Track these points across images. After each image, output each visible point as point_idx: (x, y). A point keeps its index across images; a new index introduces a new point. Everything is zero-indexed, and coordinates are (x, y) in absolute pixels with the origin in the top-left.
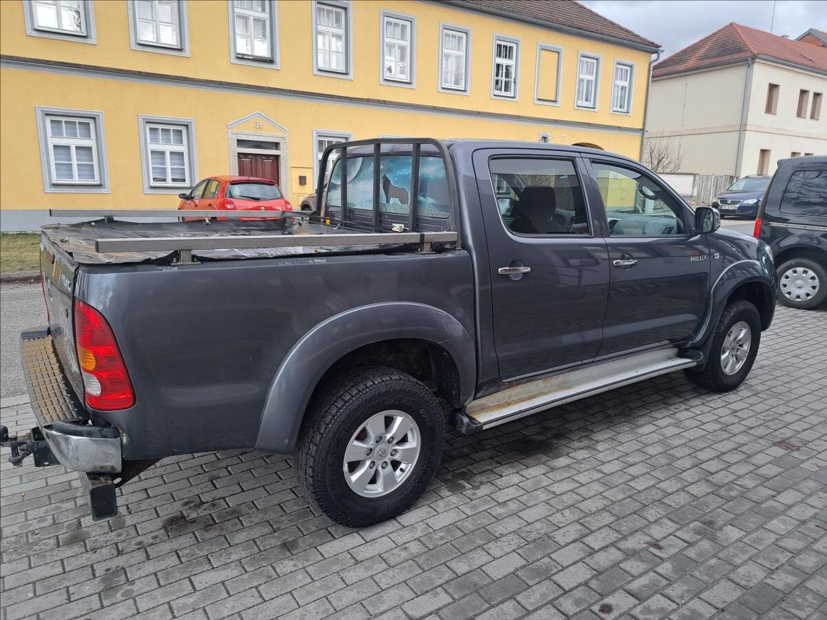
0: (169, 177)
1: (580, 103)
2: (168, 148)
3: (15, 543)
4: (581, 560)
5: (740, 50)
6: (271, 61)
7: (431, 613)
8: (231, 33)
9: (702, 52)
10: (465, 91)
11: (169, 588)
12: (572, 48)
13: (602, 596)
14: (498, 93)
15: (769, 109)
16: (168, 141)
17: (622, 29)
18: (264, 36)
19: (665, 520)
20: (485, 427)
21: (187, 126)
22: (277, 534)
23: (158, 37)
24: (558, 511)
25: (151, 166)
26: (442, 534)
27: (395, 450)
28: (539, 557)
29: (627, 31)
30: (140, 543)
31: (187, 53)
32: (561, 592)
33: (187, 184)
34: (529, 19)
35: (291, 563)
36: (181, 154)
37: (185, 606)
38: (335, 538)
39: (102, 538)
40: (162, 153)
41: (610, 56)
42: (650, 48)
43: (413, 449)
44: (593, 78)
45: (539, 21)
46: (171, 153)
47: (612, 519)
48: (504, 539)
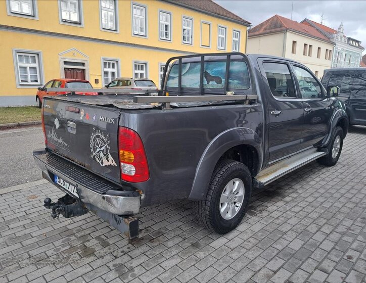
0: (29, 79)
1: (219, 47)
2: (28, 65)
3: (57, 258)
4: (325, 239)
5: (281, 26)
6: (79, 24)
7: (280, 268)
8: (59, 9)
9: (265, 27)
10: (170, 41)
11: (152, 271)
12: (215, 23)
13: (345, 253)
14: (184, 42)
15: (293, 52)
16: (27, 62)
17: (235, 15)
18: (75, 11)
19: (346, 219)
20: (265, 185)
21: (38, 54)
22: (186, 241)
23: (21, 9)
24: (302, 219)
25: (20, 74)
26: (261, 234)
27: (235, 197)
28: (308, 239)
29: (237, 16)
30: (123, 252)
31: (37, 18)
32: (327, 253)
33: (39, 83)
34: (197, 9)
35: (202, 253)
36: (35, 68)
37: (166, 278)
38: (214, 240)
39: (102, 251)
40: (25, 68)
41: (231, 27)
42: (247, 24)
43: (241, 196)
44: (224, 37)
45: (201, 10)
46: (30, 68)
47: (326, 221)
48: (288, 233)
